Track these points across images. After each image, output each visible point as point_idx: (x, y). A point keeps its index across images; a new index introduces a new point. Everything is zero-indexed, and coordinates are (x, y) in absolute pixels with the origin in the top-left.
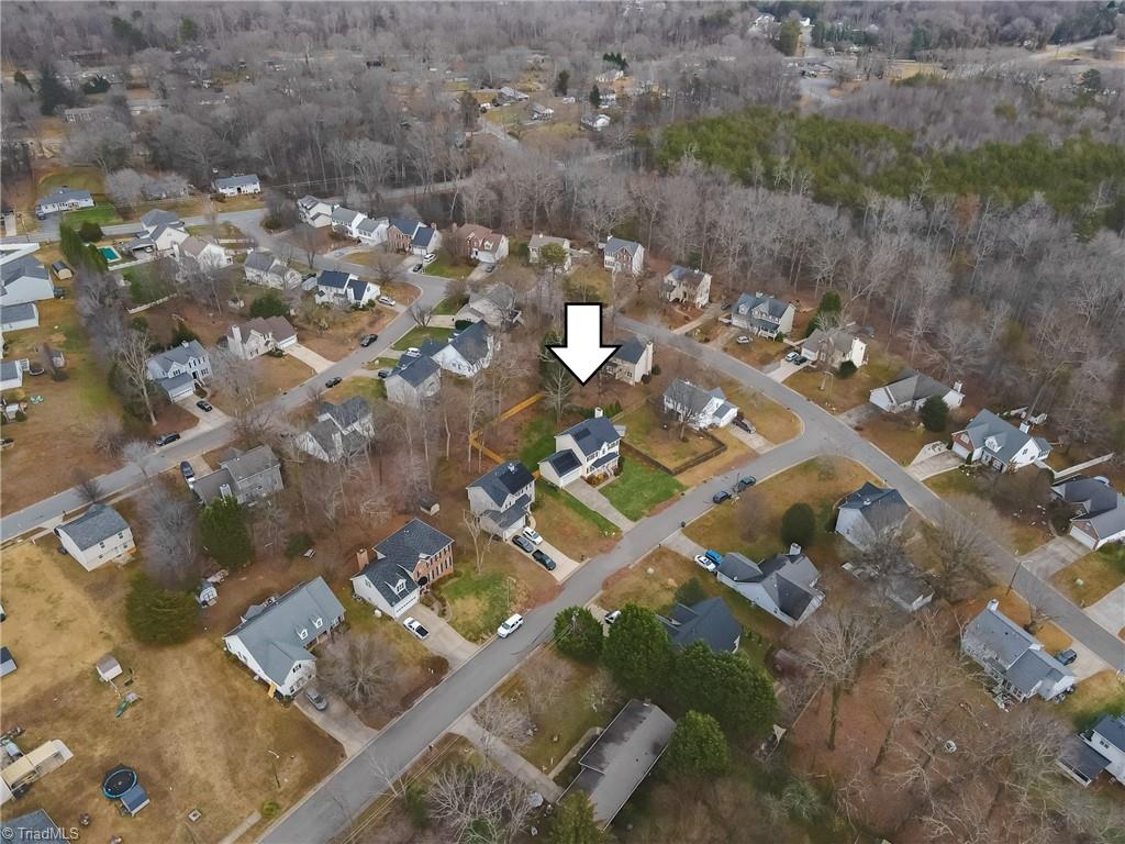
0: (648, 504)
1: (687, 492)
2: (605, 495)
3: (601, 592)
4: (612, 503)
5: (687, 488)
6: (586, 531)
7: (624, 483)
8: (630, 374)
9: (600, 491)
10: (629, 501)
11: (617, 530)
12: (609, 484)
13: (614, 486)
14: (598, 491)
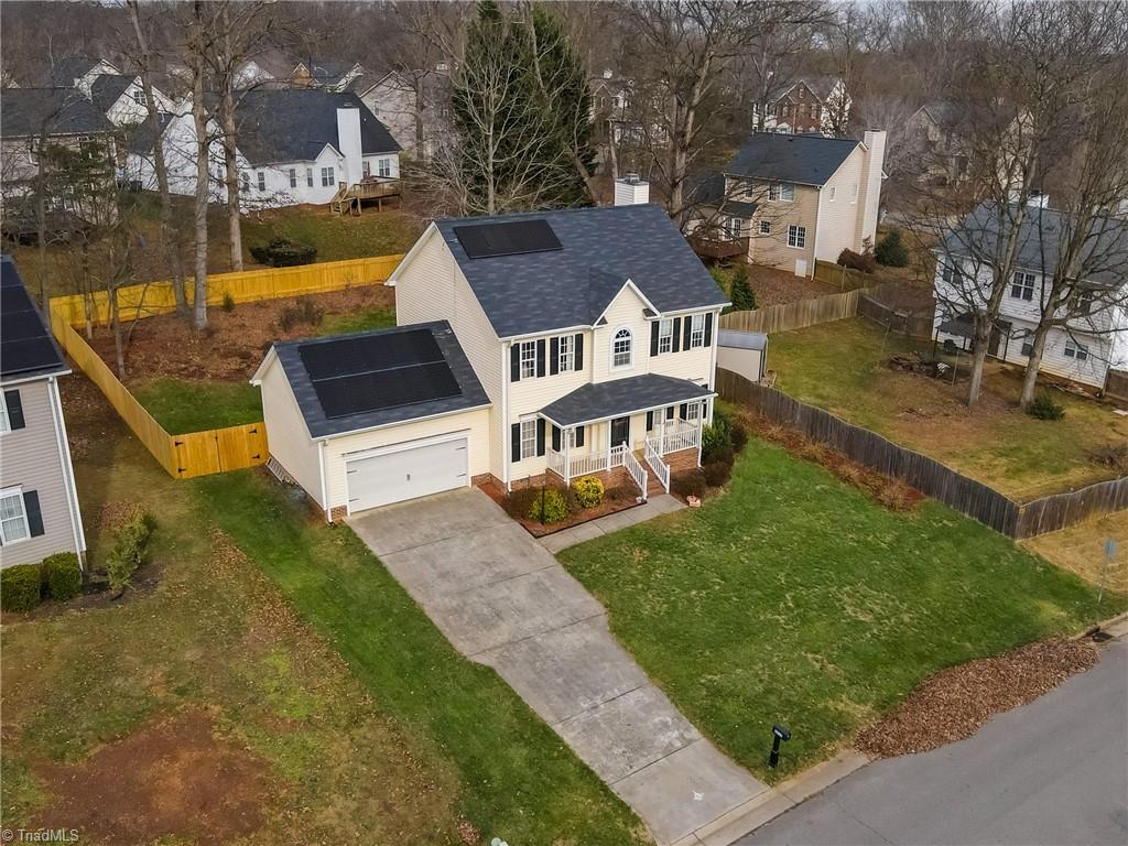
0: (869, 665)
2: (589, 587)
4: (620, 631)
8: (798, 235)
9: (563, 556)
10: (739, 631)
12: (631, 534)
13: (660, 547)
14: (557, 556)
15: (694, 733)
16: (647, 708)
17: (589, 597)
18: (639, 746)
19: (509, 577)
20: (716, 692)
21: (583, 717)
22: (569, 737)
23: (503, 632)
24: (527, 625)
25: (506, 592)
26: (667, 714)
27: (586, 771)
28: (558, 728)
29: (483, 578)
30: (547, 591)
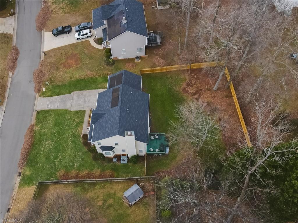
1: (18, 180)
2: (77, 112)
3: (14, 43)
4: (66, 110)
5: (21, 186)
6: (61, 73)
7: (74, 136)
9: (84, 112)
10: (57, 124)
11: (44, 95)
12: (82, 122)
13: (77, 125)
14: (85, 111)
15: (48, 109)
16: (54, 106)
17: (74, 110)
18: (51, 102)
19: (85, 103)
20: (51, 115)
21: (58, 99)
22: (57, 97)
23: (75, 97)
24: (75, 100)
25: (82, 101)
26: (52, 108)
27: (52, 96)
28: (59, 96)
29: (86, 99)
30: (79, 106)
